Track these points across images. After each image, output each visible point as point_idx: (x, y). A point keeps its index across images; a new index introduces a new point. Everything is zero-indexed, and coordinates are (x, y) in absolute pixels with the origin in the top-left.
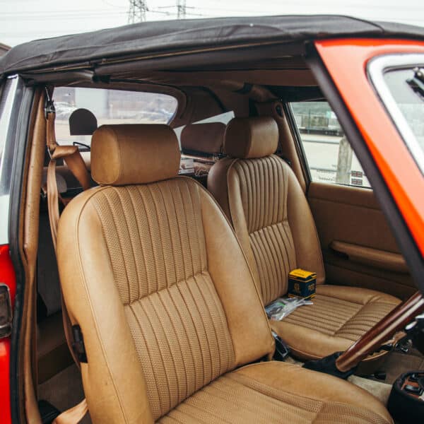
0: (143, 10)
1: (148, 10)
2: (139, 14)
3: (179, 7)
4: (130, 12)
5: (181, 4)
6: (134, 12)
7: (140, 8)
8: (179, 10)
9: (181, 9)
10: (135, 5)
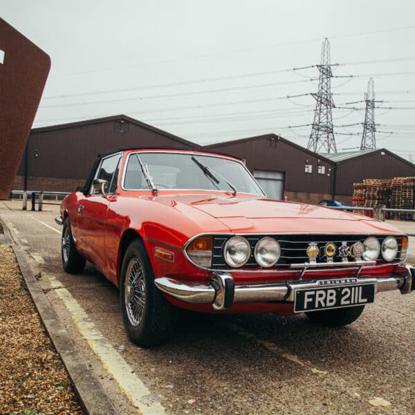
0: (329, 107)
1: (334, 107)
2: (325, 111)
3: (368, 101)
4: (316, 110)
5: (370, 99)
6: (320, 110)
7: (326, 105)
8: (367, 104)
9: (369, 104)
10: (321, 103)
